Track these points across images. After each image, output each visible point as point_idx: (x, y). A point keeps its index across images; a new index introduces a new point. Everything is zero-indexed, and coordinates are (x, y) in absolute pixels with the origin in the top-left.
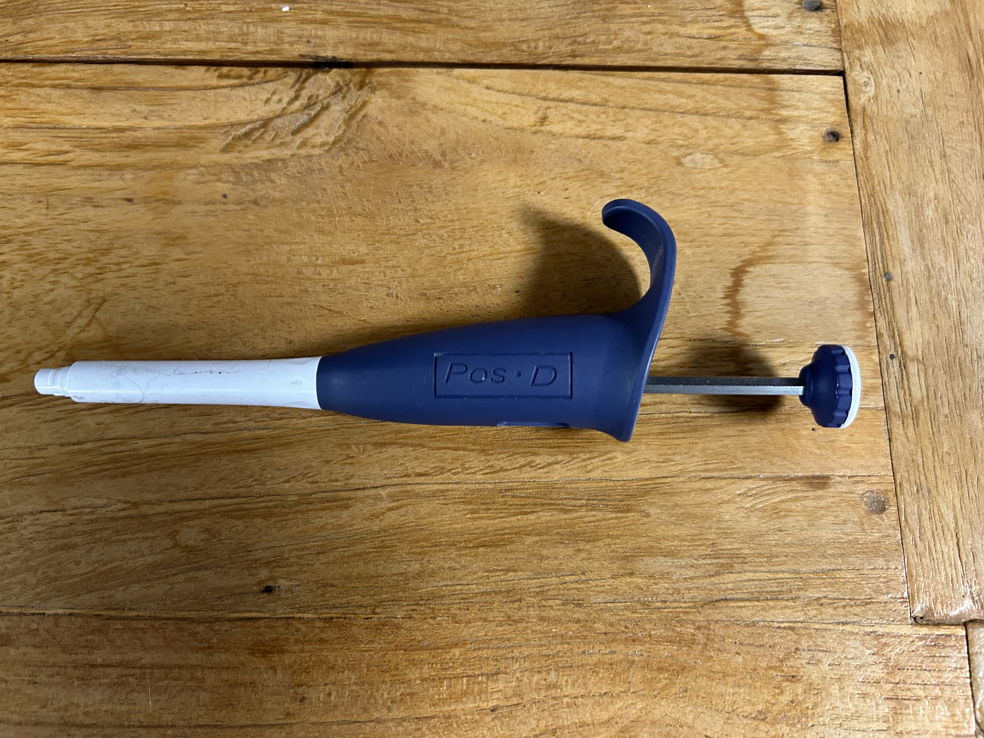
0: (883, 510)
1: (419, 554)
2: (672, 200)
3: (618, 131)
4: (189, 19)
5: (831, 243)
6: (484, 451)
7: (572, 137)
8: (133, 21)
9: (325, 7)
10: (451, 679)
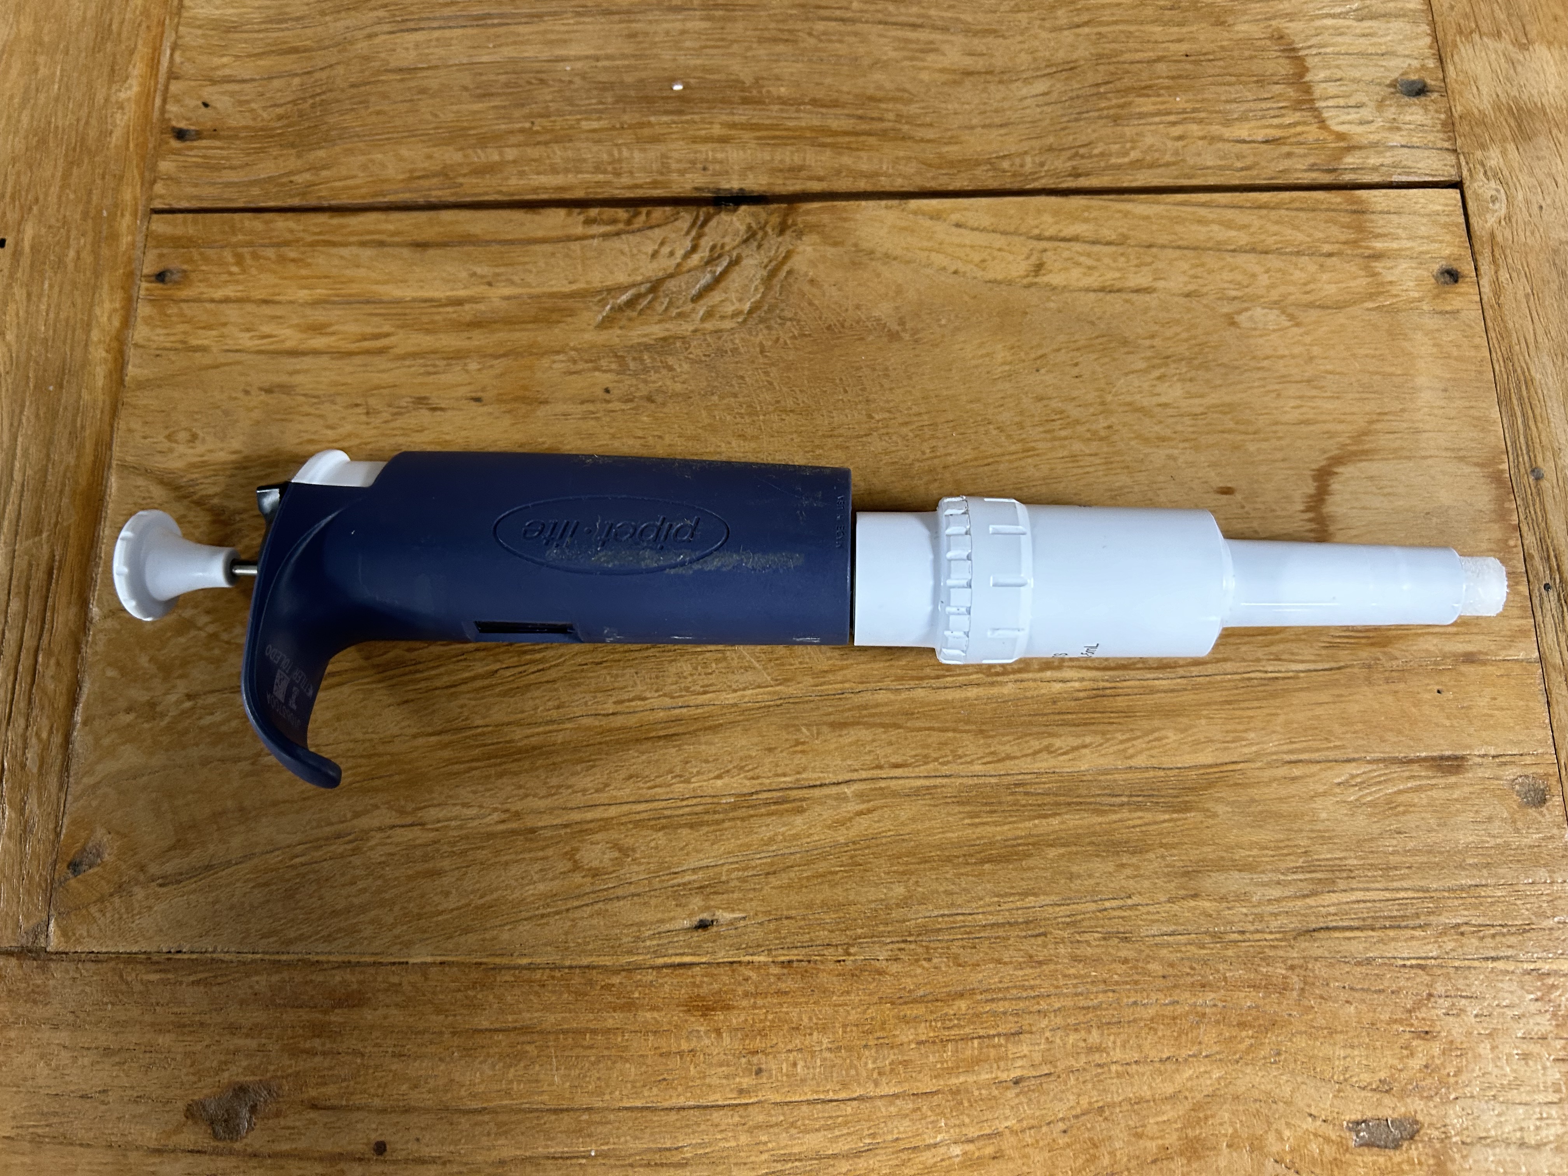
0: (1544, 801)
1: (904, 873)
2: (1226, 374)
3: (1142, 279)
4: (539, 143)
5: (1454, 428)
6: (981, 731)
7: (1080, 290)
8: (462, 149)
9: (724, 118)
10: (956, 1041)
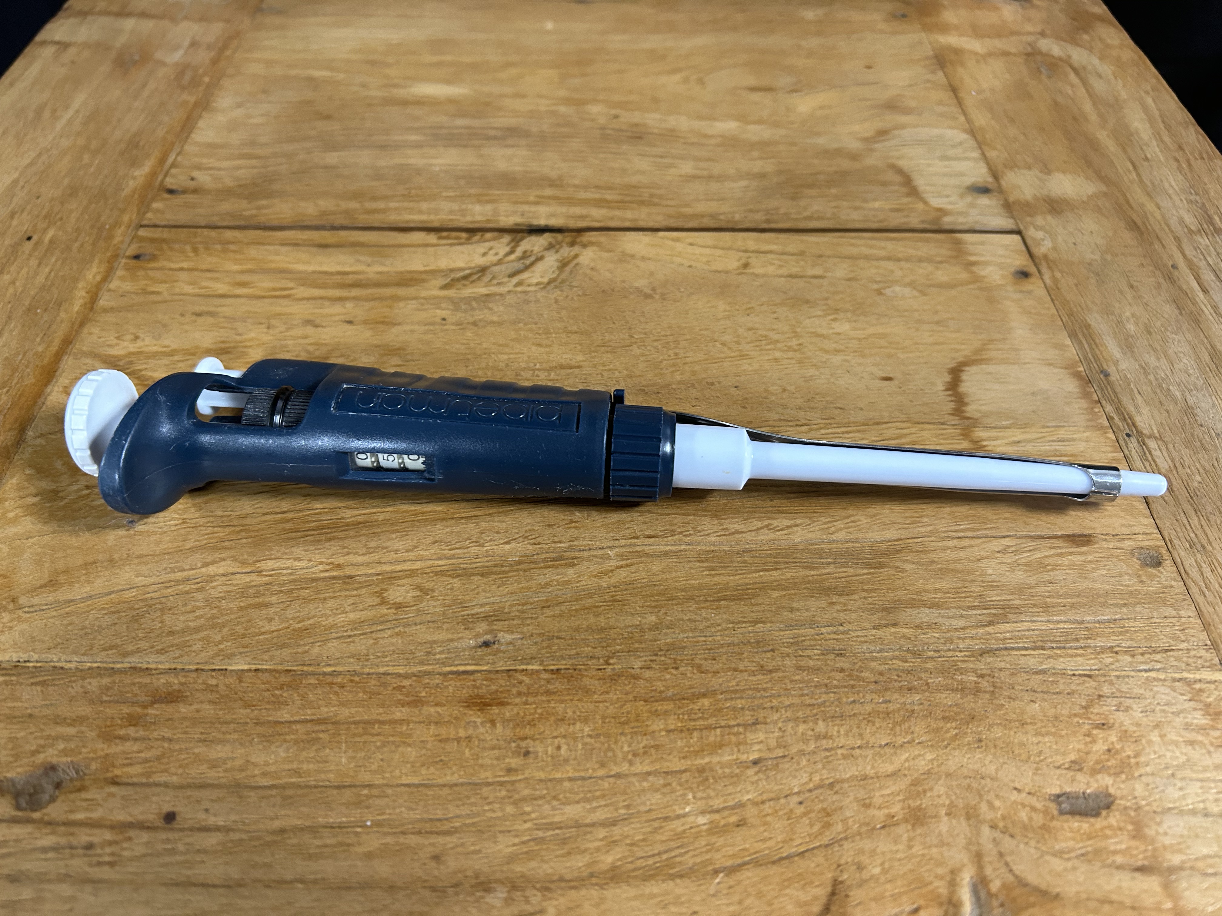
0: (1158, 564)
2: (879, 319)
3: (817, 272)
4: (412, 201)
5: (1041, 349)
6: (716, 516)
7: (775, 276)
8: (360, 202)
9: (537, 193)
10: (701, 730)
